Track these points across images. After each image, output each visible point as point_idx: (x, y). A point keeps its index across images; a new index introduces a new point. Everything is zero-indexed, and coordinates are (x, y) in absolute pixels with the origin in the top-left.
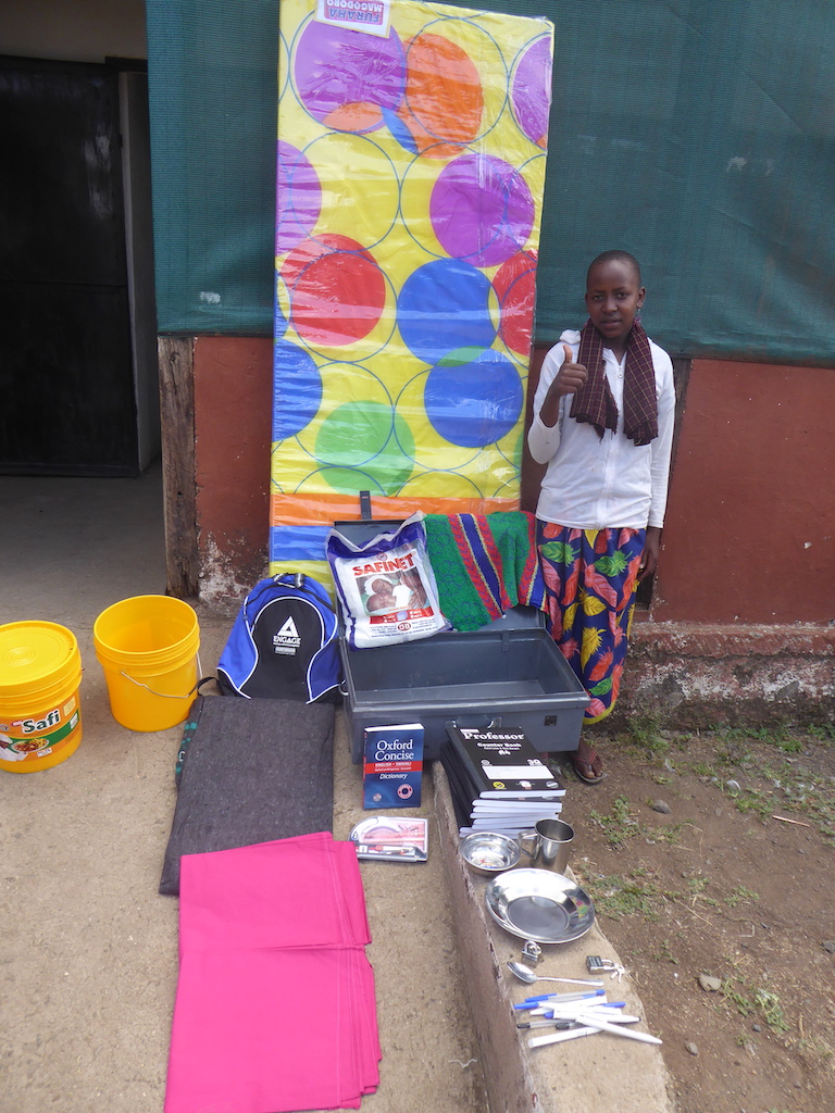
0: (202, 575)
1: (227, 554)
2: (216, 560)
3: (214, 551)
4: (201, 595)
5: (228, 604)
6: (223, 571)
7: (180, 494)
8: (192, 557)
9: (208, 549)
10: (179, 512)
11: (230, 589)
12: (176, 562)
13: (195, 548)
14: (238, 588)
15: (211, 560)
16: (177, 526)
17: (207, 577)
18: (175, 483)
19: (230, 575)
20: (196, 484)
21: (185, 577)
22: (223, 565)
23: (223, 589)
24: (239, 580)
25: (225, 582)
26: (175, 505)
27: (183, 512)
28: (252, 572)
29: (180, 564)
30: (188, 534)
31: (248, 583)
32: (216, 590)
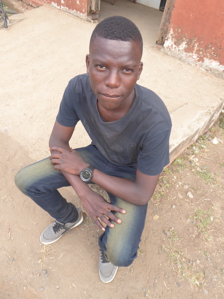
0: (166, 38)
1: (175, 33)
2: (171, 35)
3: (171, 32)
4: (164, 45)
5: (170, 50)
6: (172, 39)
7: (169, 9)
8: (166, 32)
9: (170, 31)
10: (167, 15)
11: (172, 46)
12: (161, 32)
13: (167, 29)
14: (174, 46)
15: (170, 34)
16: (165, 20)
17: (167, 39)
18: (168, 5)
19: (173, 41)
20: (174, 7)
21: (162, 38)
22: (172, 37)
23: (170, 45)
24: (175, 43)
25: (171, 43)
26: (167, 12)
27: (168, 16)
28: (179, 42)
29: (162, 33)
30: (167, 24)
31: (177, 45)
32: (168, 45)
